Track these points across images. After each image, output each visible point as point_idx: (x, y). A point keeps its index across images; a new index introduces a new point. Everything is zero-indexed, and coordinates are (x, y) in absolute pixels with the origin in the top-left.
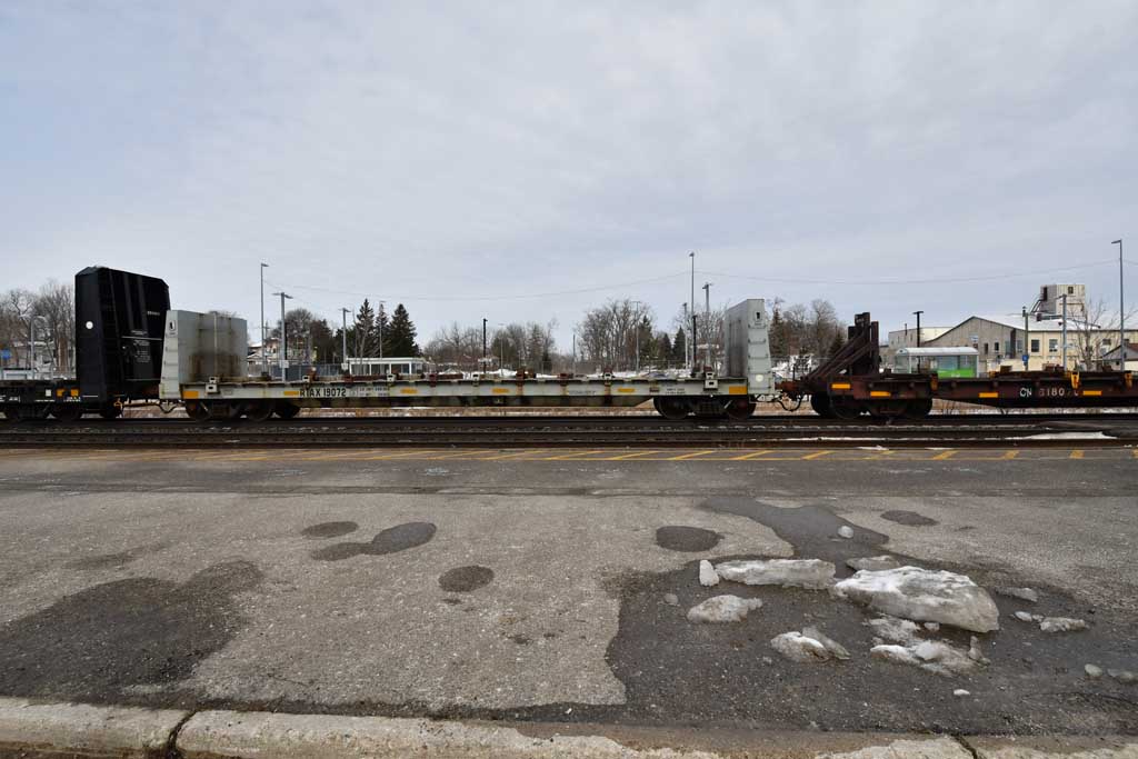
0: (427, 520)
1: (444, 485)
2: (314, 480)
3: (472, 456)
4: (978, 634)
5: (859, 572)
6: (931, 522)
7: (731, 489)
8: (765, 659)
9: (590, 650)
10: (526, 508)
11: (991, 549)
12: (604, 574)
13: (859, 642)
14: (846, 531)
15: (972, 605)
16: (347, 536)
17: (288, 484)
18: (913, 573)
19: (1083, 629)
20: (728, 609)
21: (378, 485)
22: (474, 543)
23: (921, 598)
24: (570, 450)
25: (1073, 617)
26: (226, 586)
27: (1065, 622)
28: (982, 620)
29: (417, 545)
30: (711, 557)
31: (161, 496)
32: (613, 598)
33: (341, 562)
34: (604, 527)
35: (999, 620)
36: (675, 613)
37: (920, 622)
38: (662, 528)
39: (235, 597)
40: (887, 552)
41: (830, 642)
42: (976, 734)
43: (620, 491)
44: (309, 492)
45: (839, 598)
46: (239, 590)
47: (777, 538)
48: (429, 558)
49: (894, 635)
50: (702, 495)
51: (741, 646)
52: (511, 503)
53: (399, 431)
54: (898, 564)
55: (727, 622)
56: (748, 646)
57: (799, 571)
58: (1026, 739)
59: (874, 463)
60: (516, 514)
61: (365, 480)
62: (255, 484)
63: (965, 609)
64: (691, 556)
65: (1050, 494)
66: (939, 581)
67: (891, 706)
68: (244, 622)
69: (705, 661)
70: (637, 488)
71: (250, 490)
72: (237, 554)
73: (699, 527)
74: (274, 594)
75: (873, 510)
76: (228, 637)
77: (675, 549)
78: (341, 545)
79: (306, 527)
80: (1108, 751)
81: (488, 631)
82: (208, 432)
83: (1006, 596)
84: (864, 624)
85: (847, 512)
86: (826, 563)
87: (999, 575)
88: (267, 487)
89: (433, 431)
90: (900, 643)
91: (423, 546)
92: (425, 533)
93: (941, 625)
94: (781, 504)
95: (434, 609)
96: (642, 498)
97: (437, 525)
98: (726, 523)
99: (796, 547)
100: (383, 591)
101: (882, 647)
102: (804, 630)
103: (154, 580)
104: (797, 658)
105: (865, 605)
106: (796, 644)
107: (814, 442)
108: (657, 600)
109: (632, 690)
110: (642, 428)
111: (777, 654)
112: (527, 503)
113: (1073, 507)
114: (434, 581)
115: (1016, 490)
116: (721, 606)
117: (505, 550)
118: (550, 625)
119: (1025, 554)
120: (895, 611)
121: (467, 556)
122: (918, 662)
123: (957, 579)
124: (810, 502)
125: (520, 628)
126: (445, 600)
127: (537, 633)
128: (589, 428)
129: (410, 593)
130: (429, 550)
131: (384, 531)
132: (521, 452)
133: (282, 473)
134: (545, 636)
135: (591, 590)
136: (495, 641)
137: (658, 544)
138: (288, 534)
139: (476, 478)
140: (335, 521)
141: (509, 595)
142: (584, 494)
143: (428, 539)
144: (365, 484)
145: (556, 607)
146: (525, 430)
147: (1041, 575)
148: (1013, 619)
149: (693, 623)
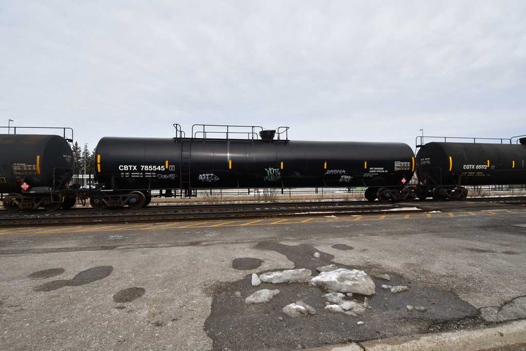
0: (110, 264)
1: (120, 244)
2: (39, 245)
4: (367, 296)
5: (321, 273)
6: (351, 248)
7: (269, 238)
8: (279, 318)
9: (196, 325)
10: (166, 254)
11: (374, 259)
12: (205, 285)
13: (320, 305)
14: (317, 255)
15: (365, 284)
16: (58, 277)
17: (21, 248)
18: (343, 271)
19: (407, 290)
20: (264, 296)
22: (135, 275)
23: (345, 282)
24: (191, 223)
25: (403, 285)
27: (400, 288)
28: (369, 290)
29: (101, 278)
30: (257, 271)
32: (209, 296)
33: (52, 291)
35: (376, 289)
37: (345, 293)
38: (235, 259)
40: (333, 263)
41: (308, 306)
42: (366, 341)
43: (216, 242)
44: (34, 252)
45: (313, 286)
47: (288, 260)
48: (108, 285)
49: (335, 300)
50: (255, 242)
51: (269, 313)
52: (157, 252)
53: (94, 215)
54: (337, 268)
55: (263, 303)
56: (272, 313)
57: (296, 275)
58: (384, 340)
59: (330, 223)
60: (160, 257)
61: (71, 244)
63: (362, 286)
64: (248, 272)
65: (397, 234)
66: (352, 274)
67: (332, 333)
69: (252, 323)
70: (224, 240)
73: (254, 257)
74: (8, 313)
75: (329, 244)
77: (241, 269)
78: (53, 282)
79: (31, 273)
80: (415, 341)
81: (140, 322)
83: (378, 278)
84: (323, 296)
85: (318, 246)
86: (308, 270)
87: (376, 269)
88: (8, 251)
89: (115, 215)
90: (337, 304)
91: (106, 278)
92: (108, 271)
93: (353, 293)
94: (291, 244)
95: (109, 313)
96: (227, 245)
97: (114, 266)
98: (265, 255)
99: (296, 264)
100: (79, 306)
101: (329, 306)
102: (297, 302)
104: (293, 316)
105: (323, 288)
106: (293, 309)
107: (306, 214)
108: (230, 295)
109: (216, 342)
110: (229, 210)
111: (286, 316)
112: (167, 251)
113: (405, 238)
114: (110, 298)
115: (384, 232)
116: (261, 295)
117: (153, 277)
118: (175, 314)
119: (386, 260)
120: (335, 289)
121: (131, 282)
122: (343, 311)
123: (360, 273)
124: (303, 242)
125: (159, 318)
126: (116, 308)
127: (168, 320)
128: (202, 211)
129: (95, 306)
130: (109, 280)
131: (81, 272)
132: (165, 224)
133: (17, 242)
134: (172, 320)
135: (198, 294)
136: (144, 326)
137: (233, 267)
138: (20, 277)
139: (139, 240)
140: (50, 268)
141: (153, 301)
142: (197, 244)
143: (108, 275)
144: (70, 246)
145: (179, 304)
146: (168, 213)
147: (392, 268)
148: (381, 288)
149: (247, 305)
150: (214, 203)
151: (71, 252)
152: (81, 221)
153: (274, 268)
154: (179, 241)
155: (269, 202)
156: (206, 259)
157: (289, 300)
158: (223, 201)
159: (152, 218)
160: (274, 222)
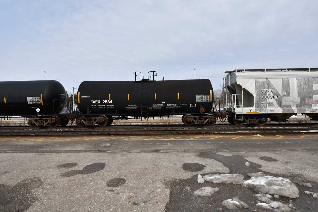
0: (102, 162)
1: (109, 149)
2: (62, 148)
3: (119, 139)
4: (292, 199)
5: (252, 178)
6: (275, 160)
7: (208, 150)
8: (220, 209)
9: (159, 207)
10: (137, 157)
11: (296, 169)
12: (164, 180)
13: (252, 202)
14: (247, 164)
15: (291, 190)
16: (74, 168)
17: (52, 150)
18: (270, 178)
20: (207, 192)
21: (84, 150)
22: (119, 170)
23: (273, 186)
24: (153, 137)
26: (29, 186)
28: (293, 194)
29: (98, 170)
30: (201, 173)
31: (6, 154)
32: (168, 188)
33: (71, 177)
34: (164, 163)
35: (300, 194)
36: (189, 193)
37: (272, 195)
38: (185, 164)
39: (32, 190)
40: (261, 171)
41: (242, 202)
43: (170, 151)
44: (60, 152)
45: (245, 187)
46: (34, 188)
47: (224, 166)
48: (103, 175)
49: (264, 200)
50: (198, 152)
51: (212, 204)
52: (132, 155)
53: (93, 130)
54: (265, 175)
55: (207, 196)
56: (214, 204)
57: (231, 178)
59: (256, 140)
60: (134, 159)
61: (81, 148)
62: (40, 150)
63: (287, 190)
64: (195, 173)
65: (315, 150)
66: (278, 181)
68: (35, 199)
69: (200, 210)
70: (176, 150)
71: (39, 152)
72: (34, 175)
73: (198, 163)
74: (47, 189)
75: (256, 156)
76: (30, 205)
77: (189, 171)
78: (71, 171)
79: (59, 165)
81: (123, 201)
83: (301, 185)
84: (254, 196)
85: (247, 157)
86: (240, 175)
87: (299, 178)
88: (45, 151)
89: (105, 130)
90: (266, 203)
91: (101, 171)
93: (279, 196)
94: (225, 155)
95: (105, 193)
96: (177, 153)
97: (106, 163)
98: (206, 161)
99: (230, 169)
100: (86, 187)
101: (259, 204)
102: (233, 198)
103: (3, 185)
104: (231, 208)
105: (254, 189)
106: (230, 203)
107: (236, 133)
108: (183, 189)
110: (178, 129)
111: (224, 207)
114: (104, 183)
115: (304, 149)
116: (205, 190)
117: (130, 172)
118: (146, 198)
119: (307, 171)
120: (264, 191)
121: (116, 174)
122: (272, 209)
123: (285, 180)
124: (235, 154)
125: (135, 200)
126: (108, 190)
127: (141, 201)
128: (160, 129)
129: (96, 188)
130: (103, 172)
131: (87, 166)
132: (136, 137)
133: (50, 145)
134: (144, 202)
135: (160, 186)
136: (126, 204)
137: (183, 169)
138: (52, 167)
139: (120, 147)
140: (69, 163)
141: (131, 188)
142: (157, 152)
143: (103, 168)
144: (80, 149)
145: (148, 192)
146: (137, 130)
147: (313, 178)
148: (304, 193)
149: (195, 197)
150: (167, 124)
151: (81, 153)
152: (85, 133)
153: (215, 172)
154: (145, 149)
157: (227, 196)
158: (174, 122)
159: (128, 133)
160: (211, 138)
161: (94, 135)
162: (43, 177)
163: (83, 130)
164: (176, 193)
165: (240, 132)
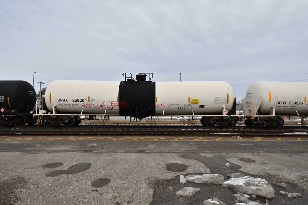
0: (88, 162)
1: (96, 149)
2: (49, 148)
3: (105, 139)
4: (268, 199)
5: (231, 178)
6: (254, 161)
7: (191, 150)
10: (123, 157)
11: (273, 170)
12: (148, 180)
13: (231, 202)
14: (227, 164)
15: (267, 190)
16: (59, 168)
17: (38, 149)
18: (248, 178)
19: (300, 197)
20: (189, 191)
22: (104, 170)
23: (250, 187)
24: (139, 137)
25: (297, 193)
26: (13, 186)
27: (295, 194)
28: (269, 194)
29: (84, 170)
30: (184, 174)
32: (151, 189)
33: (56, 177)
34: (149, 164)
35: (275, 194)
36: (172, 193)
37: (250, 195)
38: (168, 164)
39: (16, 190)
40: (240, 171)
41: (221, 202)
43: (155, 151)
44: (46, 152)
45: (225, 187)
46: (17, 188)
47: (205, 167)
48: (88, 175)
49: (242, 199)
50: (182, 153)
51: (193, 204)
52: (118, 155)
53: (80, 130)
54: (243, 175)
55: (189, 196)
56: (195, 204)
57: (212, 178)
59: (237, 142)
60: (120, 159)
61: (67, 148)
62: (26, 149)
63: (264, 191)
64: (178, 174)
65: (291, 152)
66: (256, 181)
68: (18, 199)
70: (160, 150)
71: (24, 151)
72: (18, 174)
73: (181, 163)
74: (30, 189)
75: (236, 157)
77: (172, 171)
78: (56, 171)
79: (44, 165)
81: (107, 201)
82: (10, 130)
83: (276, 186)
84: (233, 196)
85: (228, 158)
86: (221, 175)
87: (275, 179)
88: (31, 150)
89: (92, 130)
90: (244, 202)
91: (86, 171)
92: (87, 166)
93: (257, 196)
94: (207, 155)
95: (89, 193)
96: (162, 154)
97: (91, 163)
98: (189, 162)
99: (212, 170)
100: (71, 187)
101: (238, 204)
102: (213, 199)
105: (233, 189)
106: (211, 203)
107: (218, 135)
108: (165, 189)
110: (163, 130)
112: (124, 156)
113: (298, 156)
114: (89, 184)
115: (280, 151)
116: (187, 191)
117: (115, 172)
118: (129, 199)
119: (283, 172)
120: (242, 191)
121: (101, 174)
123: (262, 180)
124: (217, 155)
125: (118, 200)
126: (92, 190)
127: (124, 202)
128: (145, 130)
129: (80, 188)
130: (88, 172)
131: (73, 166)
132: (122, 138)
133: (37, 145)
134: (127, 202)
135: (144, 186)
137: (167, 169)
138: (37, 167)
139: (106, 147)
140: (55, 162)
141: (115, 188)
142: (143, 152)
143: (88, 168)
145: (131, 192)
146: (124, 130)
147: (288, 178)
148: (279, 194)
149: (177, 197)
150: (154, 125)
151: (67, 153)
152: (73, 133)
153: (196, 172)
155: (190, 125)
156: (148, 163)
157: (207, 196)
158: (160, 123)
159: (114, 133)
160: (195, 139)
161: (81, 135)
162: (28, 177)
163: (70, 130)
164: (159, 193)
165: (222, 134)
